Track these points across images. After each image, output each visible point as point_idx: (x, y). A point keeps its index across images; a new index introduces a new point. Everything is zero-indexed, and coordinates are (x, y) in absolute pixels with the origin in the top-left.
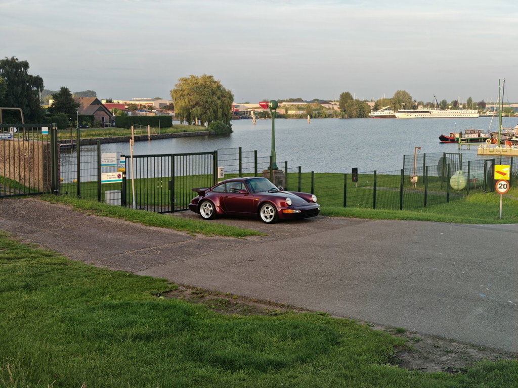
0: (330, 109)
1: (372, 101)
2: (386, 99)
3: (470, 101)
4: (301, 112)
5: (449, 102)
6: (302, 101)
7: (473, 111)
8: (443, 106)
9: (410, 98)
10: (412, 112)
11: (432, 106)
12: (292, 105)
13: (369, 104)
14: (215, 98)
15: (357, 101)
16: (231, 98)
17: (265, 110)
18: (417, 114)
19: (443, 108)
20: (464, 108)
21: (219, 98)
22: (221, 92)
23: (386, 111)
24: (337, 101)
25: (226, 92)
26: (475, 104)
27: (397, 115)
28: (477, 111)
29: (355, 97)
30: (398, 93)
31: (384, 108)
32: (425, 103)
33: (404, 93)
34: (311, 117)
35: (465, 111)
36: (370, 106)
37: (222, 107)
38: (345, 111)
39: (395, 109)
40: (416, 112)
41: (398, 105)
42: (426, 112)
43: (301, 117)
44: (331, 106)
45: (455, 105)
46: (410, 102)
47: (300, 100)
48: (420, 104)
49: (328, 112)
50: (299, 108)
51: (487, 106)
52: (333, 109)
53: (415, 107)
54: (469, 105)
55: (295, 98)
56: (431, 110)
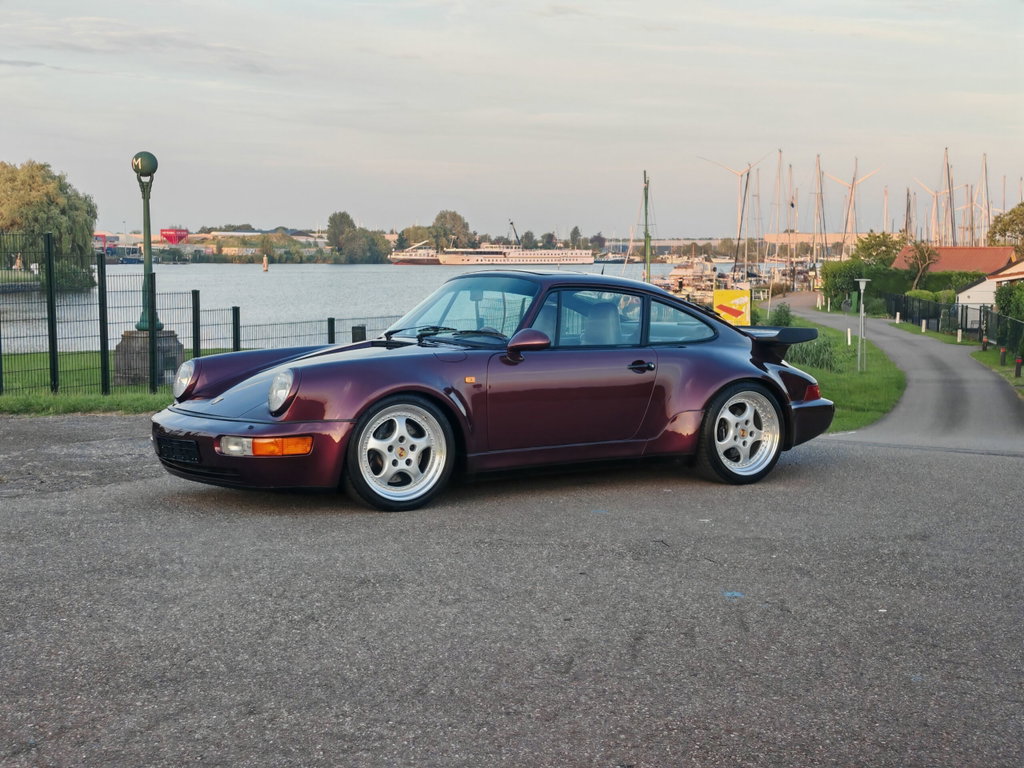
0: (309, 245)
1: (392, 232)
2: (419, 228)
3: (575, 232)
4: (250, 252)
5: (538, 237)
6: (253, 230)
7: (585, 251)
8: (528, 242)
9: (466, 226)
10: (471, 253)
11: (507, 242)
12: (231, 237)
13: (388, 237)
14: (55, 211)
15: (364, 231)
16: (92, 212)
17: (174, 246)
18: (480, 257)
19: (526, 247)
20: (566, 245)
21: (63, 212)
22: (69, 198)
23: (420, 251)
24: (323, 232)
25: (80, 199)
26: (586, 240)
27: (442, 258)
28: (590, 252)
29: (358, 224)
30: (442, 216)
31: (417, 245)
32: (493, 238)
33: (455, 217)
34: (272, 261)
35: (569, 252)
36: (389, 242)
37: (71, 231)
38: (340, 250)
39: (439, 248)
40: (478, 253)
41: (444, 240)
42: (497, 253)
43: (251, 260)
44: (311, 240)
45: (549, 242)
46: (466, 234)
47: (248, 228)
48: (485, 238)
49: (307, 252)
50: (245, 243)
51: (607, 244)
52: (316, 244)
53: (474, 244)
54: (575, 241)
55: (238, 223)
56: (505, 250)
